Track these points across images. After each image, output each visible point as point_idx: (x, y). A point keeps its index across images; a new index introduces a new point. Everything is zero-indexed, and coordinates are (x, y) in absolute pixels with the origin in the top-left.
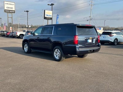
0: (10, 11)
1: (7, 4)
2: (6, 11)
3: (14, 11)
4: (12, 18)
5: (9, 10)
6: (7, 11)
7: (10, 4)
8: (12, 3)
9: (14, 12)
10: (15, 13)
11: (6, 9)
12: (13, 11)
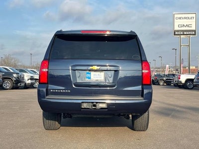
0: (185, 33)
1: (180, 18)
2: (176, 33)
3: (195, 31)
4: (189, 46)
5: (183, 31)
6: (179, 33)
7: (185, 18)
8: (190, 16)
9: (193, 33)
10: (195, 34)
11: (177, 28)
12: (192, 31)
